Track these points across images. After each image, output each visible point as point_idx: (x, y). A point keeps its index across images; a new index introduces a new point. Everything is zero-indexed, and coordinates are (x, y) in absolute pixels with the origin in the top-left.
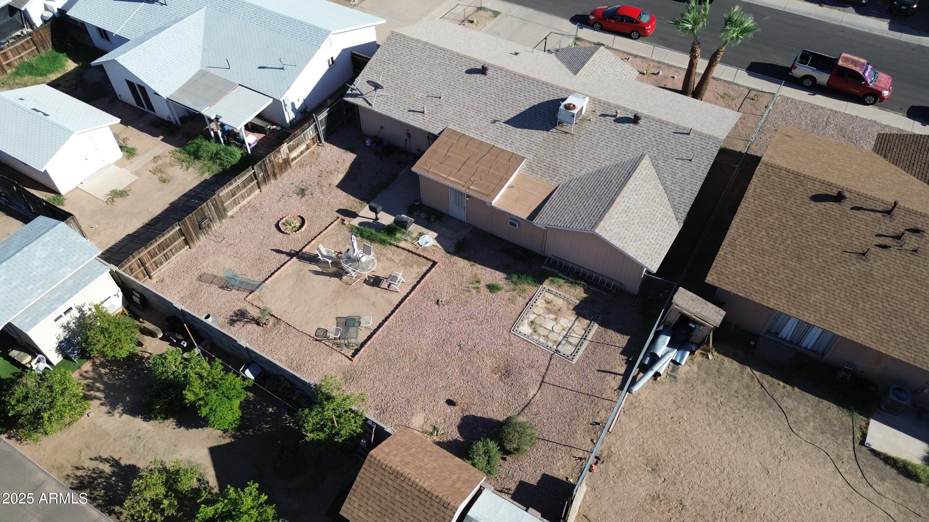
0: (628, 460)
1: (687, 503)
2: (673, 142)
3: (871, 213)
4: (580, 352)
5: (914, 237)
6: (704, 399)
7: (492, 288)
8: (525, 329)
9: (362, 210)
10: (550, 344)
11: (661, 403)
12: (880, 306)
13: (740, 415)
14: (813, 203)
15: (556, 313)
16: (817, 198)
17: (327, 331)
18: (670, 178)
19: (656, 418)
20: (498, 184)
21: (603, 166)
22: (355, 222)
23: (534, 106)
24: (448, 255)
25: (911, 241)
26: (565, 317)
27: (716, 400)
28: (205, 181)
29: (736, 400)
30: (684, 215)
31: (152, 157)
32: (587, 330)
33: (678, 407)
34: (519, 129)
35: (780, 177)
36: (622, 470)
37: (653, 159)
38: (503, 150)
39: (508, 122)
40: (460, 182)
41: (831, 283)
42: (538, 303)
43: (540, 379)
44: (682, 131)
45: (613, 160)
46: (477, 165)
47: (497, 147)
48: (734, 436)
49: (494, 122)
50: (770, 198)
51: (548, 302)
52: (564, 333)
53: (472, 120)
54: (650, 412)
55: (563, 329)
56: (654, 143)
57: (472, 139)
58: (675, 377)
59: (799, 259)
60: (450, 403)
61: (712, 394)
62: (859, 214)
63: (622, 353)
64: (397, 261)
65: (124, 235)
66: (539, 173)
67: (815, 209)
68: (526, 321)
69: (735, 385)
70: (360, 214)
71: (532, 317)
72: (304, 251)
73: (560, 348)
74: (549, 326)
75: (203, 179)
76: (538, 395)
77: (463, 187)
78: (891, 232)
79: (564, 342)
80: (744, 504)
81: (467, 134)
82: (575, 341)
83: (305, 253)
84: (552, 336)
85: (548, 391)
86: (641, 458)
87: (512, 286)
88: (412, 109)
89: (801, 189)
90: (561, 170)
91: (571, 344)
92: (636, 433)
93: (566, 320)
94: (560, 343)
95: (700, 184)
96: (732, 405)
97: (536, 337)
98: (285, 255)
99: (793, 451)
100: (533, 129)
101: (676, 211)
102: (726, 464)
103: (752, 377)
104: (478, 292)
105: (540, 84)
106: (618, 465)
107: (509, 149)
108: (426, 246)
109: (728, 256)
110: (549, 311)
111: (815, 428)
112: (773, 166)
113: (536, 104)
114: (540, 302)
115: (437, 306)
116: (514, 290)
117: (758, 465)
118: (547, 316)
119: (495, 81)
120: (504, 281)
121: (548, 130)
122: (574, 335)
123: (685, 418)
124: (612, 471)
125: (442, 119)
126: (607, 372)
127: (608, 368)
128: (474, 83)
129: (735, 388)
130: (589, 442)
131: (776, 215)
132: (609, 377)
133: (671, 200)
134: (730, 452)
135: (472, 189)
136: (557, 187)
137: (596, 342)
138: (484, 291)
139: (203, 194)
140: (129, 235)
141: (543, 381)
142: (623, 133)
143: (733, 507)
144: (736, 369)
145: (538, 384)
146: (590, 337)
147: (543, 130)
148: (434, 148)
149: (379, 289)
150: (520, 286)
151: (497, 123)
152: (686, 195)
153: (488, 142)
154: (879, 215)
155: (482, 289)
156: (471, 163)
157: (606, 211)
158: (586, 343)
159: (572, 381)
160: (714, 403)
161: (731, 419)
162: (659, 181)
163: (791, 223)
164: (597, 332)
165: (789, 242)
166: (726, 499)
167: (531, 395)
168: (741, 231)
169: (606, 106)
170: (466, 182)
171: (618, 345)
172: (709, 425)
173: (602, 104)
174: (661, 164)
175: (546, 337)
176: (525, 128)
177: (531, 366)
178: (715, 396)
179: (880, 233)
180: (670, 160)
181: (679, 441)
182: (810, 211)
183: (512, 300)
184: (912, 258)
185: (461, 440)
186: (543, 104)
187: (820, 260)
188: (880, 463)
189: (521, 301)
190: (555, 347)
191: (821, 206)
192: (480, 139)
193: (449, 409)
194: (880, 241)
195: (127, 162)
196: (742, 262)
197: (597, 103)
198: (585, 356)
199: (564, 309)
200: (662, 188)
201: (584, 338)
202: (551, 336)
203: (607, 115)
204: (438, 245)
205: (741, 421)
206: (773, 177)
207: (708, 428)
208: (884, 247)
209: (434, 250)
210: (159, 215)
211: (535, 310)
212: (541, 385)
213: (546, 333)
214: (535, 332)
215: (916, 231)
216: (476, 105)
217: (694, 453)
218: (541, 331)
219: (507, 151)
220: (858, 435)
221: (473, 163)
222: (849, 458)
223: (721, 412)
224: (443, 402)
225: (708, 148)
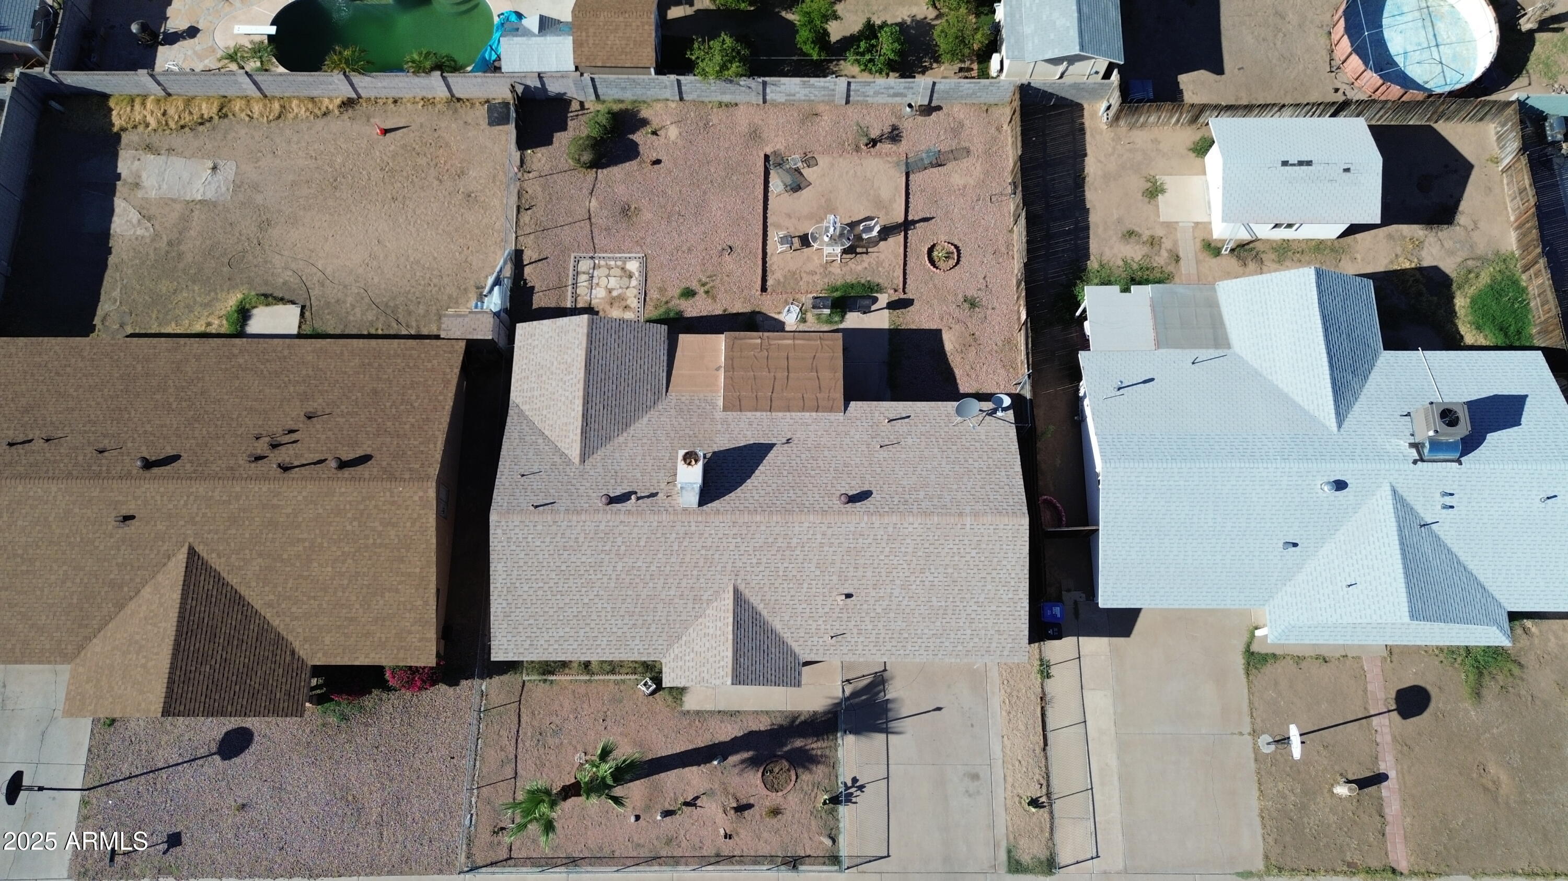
0: (492, 192)
1: (436, 183)
2: (552, 491)
3: (305, 462)
4: (571, 268)
5: (259, 452)
6: (446, 280)
7: (689, 293)
8: (633, 266)
9: (890, 318)
10: (602, 263)
11: (481, 257)
12: (292, 376)
13: (412, 281)
14: (369, 451)
15: (614, 298)
16: (364, 459)
17: (809, 166)
18: (541, 447)
19: (482, 241)
20: (732, 360)
21: (625, 434)
22: (883, 299)
23: (750, 477)
24: (757, 310)
25: (261, 447)
26: (602, 298)
27: (435, 286)
28: (1087, 256)
29: (417, 294)
30: (511, 412)
31: (1181, 255)
32: (575, 297)
33: (466, 261)
34: (752, 442)
35: (410, 470)
36: (494, 182)
37: (569, 462)
38: (756, 410)
39: (771, 446)
40: (776, 342)
41: (340, 380)
42: (636, 301)
43: (593, 220)
44: (546, 507)
45: (617, 445)
46: (772, 374)
47: (766, 411)
48: (412, 259)
49: (788, 441)
50: (415, 443)
51: (626, 307)
52: (595, 281)
53: (819, 433)
54: (489, 243)
55: (597, 284)
56: (574, 481)
57: (803, 409)
58: (478, 288)
59: (375, 392)
60: (658, 162)
61: (440, 289)
62: (317, 457)
63: (533, 288)
64: (806, 278)
65: (1090, 149)
66: (697, 402)
67: (365, 447)
68: (637, 274)
69: (421, 310)
70: (886, 311)
71: (634, 282)
72: (903, 234)
73: (591, 262)
74: (612, 280)
75: (1092, 257)
76: (587, 204)
77: (768, 337)
78: (283, 448)
79: (591, 271)
80: (393, 205)
81: (814, 414)
82: (583, 278)
83: (899, 233)
84: (604, 271)
85: (581, 213)
86: (482, 199)
87: (671, 305)
88: (906, 420)
89: (384, 464)
90: (673, 412)
91: (584, 273)
92: (494, 218)
93: (599, 296)
94: (594, 268)
95: (503, 452)
96: (421, 288)
97: (619, 263)
98: (916, 218)
99: (361, 271)
100: (734, 449)
101: (521, 413)
102: (413, 230)
103: (407, 326)
104: (700, 281)
105: (759, 509)
106: (498, 183)
107: (749, 414)
108: (787, 308)
109: (448, 370)
110: (621, 298)
111: (345, 302)
112: (421, 479)
113: (749, 481)
114: (633, 303)
115: (729, 244)
116: (667, 302)
117: (388, 244)
118: (620, 291)
119: (823, 492)
120: (682, 308)
121: (714, 453)
122: (585, 284)
123: (457, 254)
124: (501, 176)
125: (858, 423)
126: (539, 260)
127: (540, 264)
128: (849, 480)
129: (421, 307)
130: (528, 190)
131: (407, 427)
132: (535, 257)
133: (530, 423)
134: (412, 243)
135: (756, 338)
136: (667, 391)
137: (561, 287)
138: (694, 285)
139: (1071, 240)
140: (1085, 155)
141: (590, 219)
142: (619, 481)
143: (400, 199)
144: (424, 326)
145: (593, 215)
146: (570, 288)
147: (720, 452)
148: (837, 374)
149: (797, 234)
150: (662, 310)
151: (784, 440)
152: (516, 435)
153: (780, 414)
154: (296, 463)
155: (698, 286)
156: (782, 375)
157: (589, 351)
158: (570, 282)
159: (566, 235)
160: (435, 281)
161: (418, 274)
162: (553, 439)
163: (389, 424)
164: (565, 299)
165: (388, 404)
166: (407, 202)
167: (593, 201)
168: (441, 398)
169: (656, 509)
170: (770, 345)
171: (541, 294)
172: (435, 259)
173: (662, 509)
174: (557, 459)
175: (610, 268)
176: (745, 446)
177: (608, 229)
178: (437, 289)
179: (294, 445)
180: (548, 467)
181: (456, 230)
182: (370, 442)
183: (662, 290)
184: (260, 431)
185: (631, 136)
186: (740, 483)
187: (354, 398)
188: (287, 297)
189: (654, 294)
190: (597, 262)
191: (359, 453)
192: (793, 414)
193: (654, 156)
194: (294, 436)
195: (1201, 235)
196: (432, 370)
197: (670, 509)
198: (566, 269)
199: (608, 307)
200: (546, 433)
201: (575, 285)
202: (607, 271)
203: (648, 497)
204: (776, 316)
205: (409, 276)
206: (418, 466)
207: (436, 255)
208: (291, 431)
209: (776, 307)
210: (1084, 191)
211: (635, 291)
212: (590, 215)
213: (612, 272)
214: (623, 268)
215: (258, 458)
216: (826, 453)
217: (441, 227)
218: (618, 272)
219: (750, 411)
220: (307, 314)
221: (779, 375)
222: (313, 289)
223: (428, 276)
224: (664, 159)
225: (506, 498)
